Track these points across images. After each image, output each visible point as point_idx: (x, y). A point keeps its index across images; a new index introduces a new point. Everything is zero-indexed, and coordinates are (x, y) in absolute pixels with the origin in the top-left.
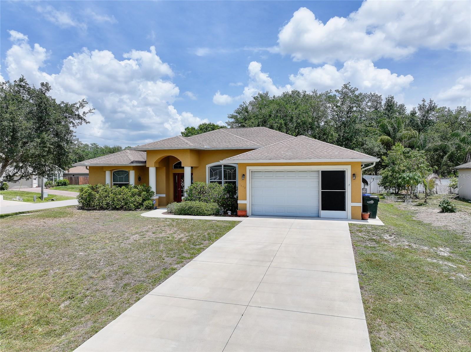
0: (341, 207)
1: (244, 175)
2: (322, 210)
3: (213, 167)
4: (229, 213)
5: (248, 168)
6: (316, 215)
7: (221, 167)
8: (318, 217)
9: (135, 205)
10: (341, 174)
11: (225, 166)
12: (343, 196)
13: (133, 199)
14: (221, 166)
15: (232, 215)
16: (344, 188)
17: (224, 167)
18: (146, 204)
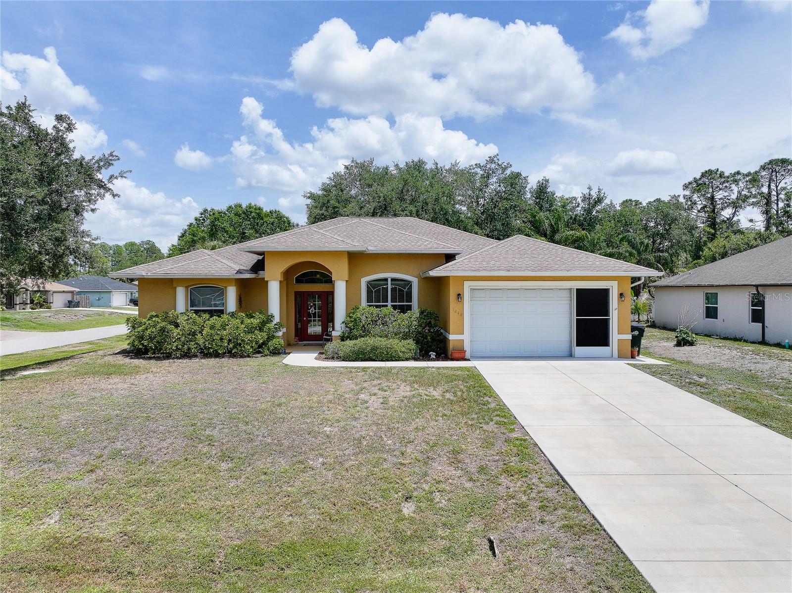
0: (603, 340)
1: (459, 295)
2: (577, 346)
3: (372, 282)
4: (433, 355)
5: (467, 284)
6: (566, 353)
7: (386, 282)
8: (570, 356)
9: (252, 347)
10: (604, 294)
11: (393, 280)
12: (605, 325)
13: (249, 336)
14: (386, 280)
15: (438, 358)
16: (606, 312)
17: (392, 282)
18: (276, 344)
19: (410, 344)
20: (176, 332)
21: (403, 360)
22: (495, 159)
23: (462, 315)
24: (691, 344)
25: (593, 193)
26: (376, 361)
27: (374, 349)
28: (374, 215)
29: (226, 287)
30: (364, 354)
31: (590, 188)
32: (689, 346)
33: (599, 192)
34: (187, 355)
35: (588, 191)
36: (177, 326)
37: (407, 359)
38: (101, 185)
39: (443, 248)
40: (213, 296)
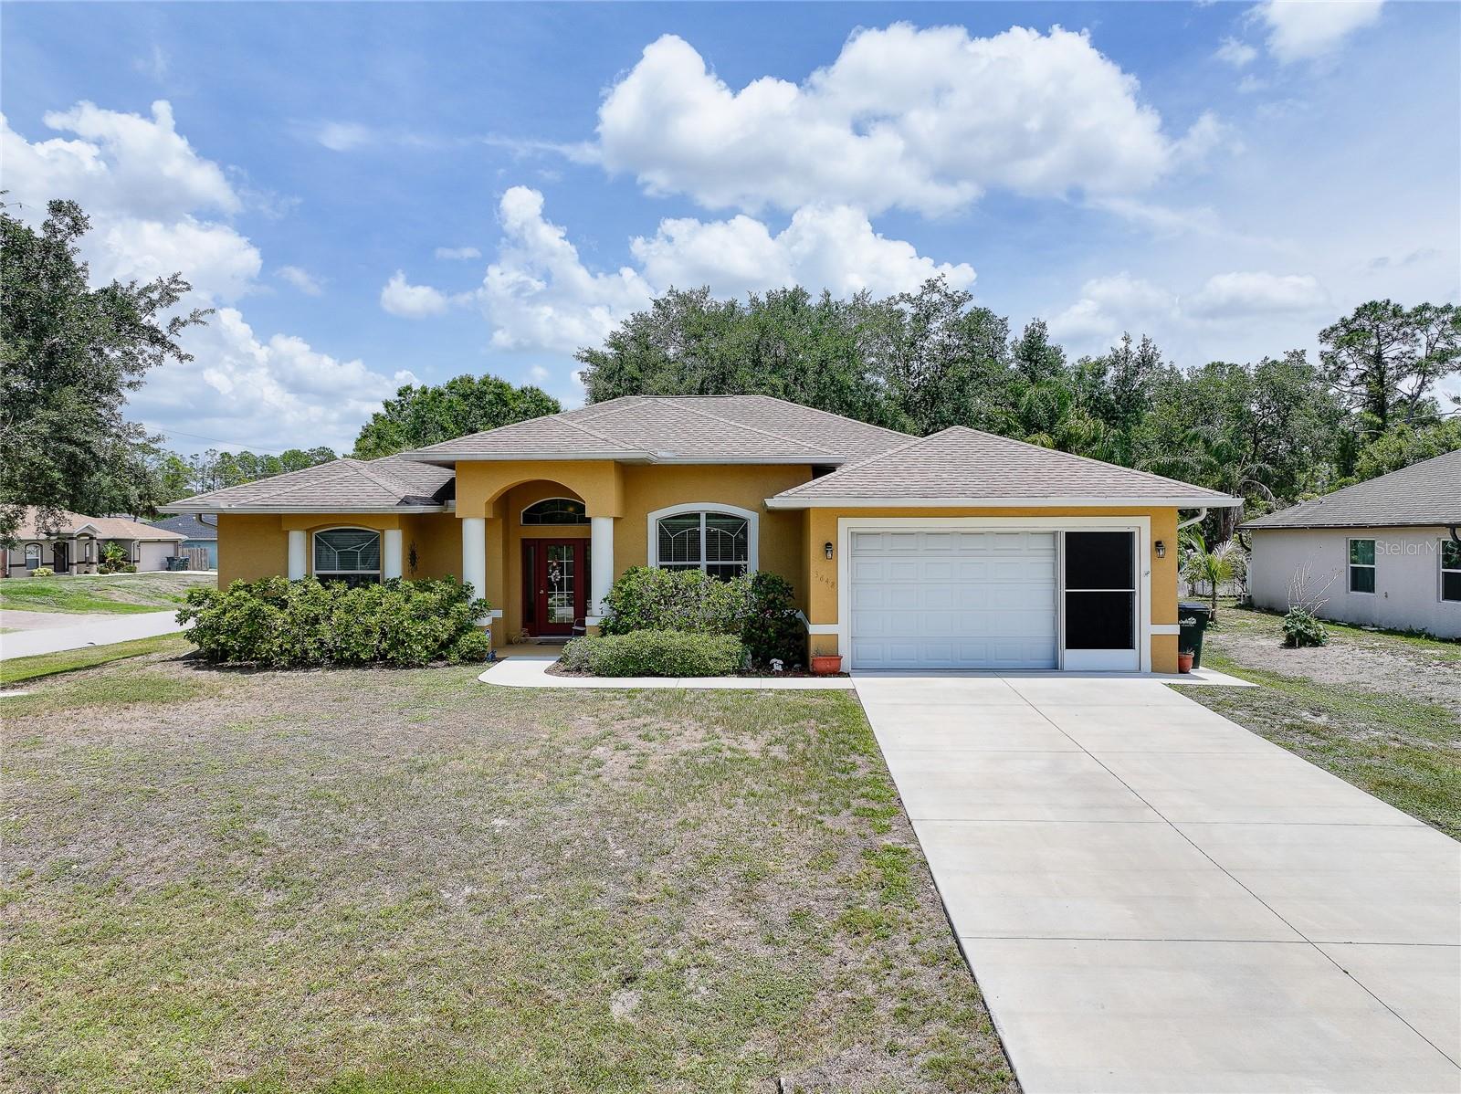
0: (1120, 635)
1: (828, 545)
2: (1068, 647)
3: (668, 521)
4: (777, 664)
5: (844, 525)
6: (1046, 663)
7: (697, 521)
8: (1054, 668)
9: (427, 648)
11: (709, 516)
12: (1124, 607)
13: (422, 627)
14: (697, 516)
15: (788, 671)
16: (1128, 582)
17: (709, 521)
18: (472, 643)
19: (731, 643)
20: (279, 618)
21: (714, 675)
22: (939, 284)
23: (834, 585)
24: (1315, 642)
25: (1132, 348)
26: (662, 676)
27: (658, 652)
28: (702, 391)
29: (383, 531)
30: (636, 660)
31: (1127, 339)
32: (1310, 646)
33: (1143, 345)
34: (300, 662)
35: (1123, 344)
36: (283, 605)
37: (723, 674)
38: (155, 337)
39: (807, 453)
40: (358, 548)
